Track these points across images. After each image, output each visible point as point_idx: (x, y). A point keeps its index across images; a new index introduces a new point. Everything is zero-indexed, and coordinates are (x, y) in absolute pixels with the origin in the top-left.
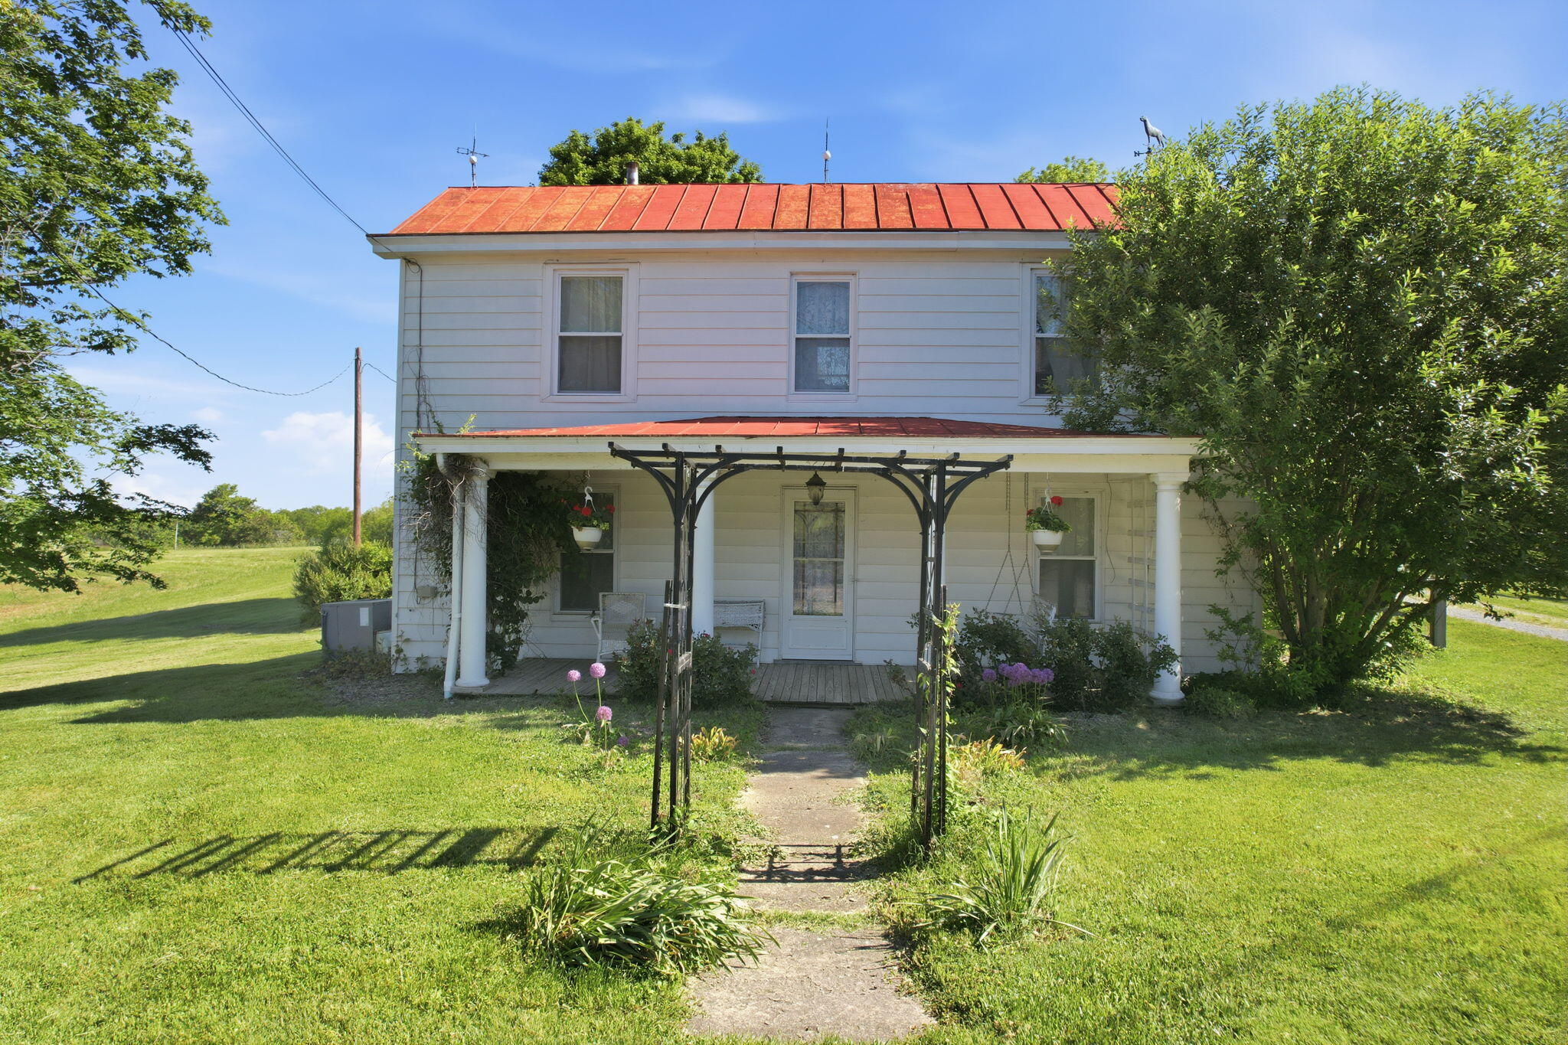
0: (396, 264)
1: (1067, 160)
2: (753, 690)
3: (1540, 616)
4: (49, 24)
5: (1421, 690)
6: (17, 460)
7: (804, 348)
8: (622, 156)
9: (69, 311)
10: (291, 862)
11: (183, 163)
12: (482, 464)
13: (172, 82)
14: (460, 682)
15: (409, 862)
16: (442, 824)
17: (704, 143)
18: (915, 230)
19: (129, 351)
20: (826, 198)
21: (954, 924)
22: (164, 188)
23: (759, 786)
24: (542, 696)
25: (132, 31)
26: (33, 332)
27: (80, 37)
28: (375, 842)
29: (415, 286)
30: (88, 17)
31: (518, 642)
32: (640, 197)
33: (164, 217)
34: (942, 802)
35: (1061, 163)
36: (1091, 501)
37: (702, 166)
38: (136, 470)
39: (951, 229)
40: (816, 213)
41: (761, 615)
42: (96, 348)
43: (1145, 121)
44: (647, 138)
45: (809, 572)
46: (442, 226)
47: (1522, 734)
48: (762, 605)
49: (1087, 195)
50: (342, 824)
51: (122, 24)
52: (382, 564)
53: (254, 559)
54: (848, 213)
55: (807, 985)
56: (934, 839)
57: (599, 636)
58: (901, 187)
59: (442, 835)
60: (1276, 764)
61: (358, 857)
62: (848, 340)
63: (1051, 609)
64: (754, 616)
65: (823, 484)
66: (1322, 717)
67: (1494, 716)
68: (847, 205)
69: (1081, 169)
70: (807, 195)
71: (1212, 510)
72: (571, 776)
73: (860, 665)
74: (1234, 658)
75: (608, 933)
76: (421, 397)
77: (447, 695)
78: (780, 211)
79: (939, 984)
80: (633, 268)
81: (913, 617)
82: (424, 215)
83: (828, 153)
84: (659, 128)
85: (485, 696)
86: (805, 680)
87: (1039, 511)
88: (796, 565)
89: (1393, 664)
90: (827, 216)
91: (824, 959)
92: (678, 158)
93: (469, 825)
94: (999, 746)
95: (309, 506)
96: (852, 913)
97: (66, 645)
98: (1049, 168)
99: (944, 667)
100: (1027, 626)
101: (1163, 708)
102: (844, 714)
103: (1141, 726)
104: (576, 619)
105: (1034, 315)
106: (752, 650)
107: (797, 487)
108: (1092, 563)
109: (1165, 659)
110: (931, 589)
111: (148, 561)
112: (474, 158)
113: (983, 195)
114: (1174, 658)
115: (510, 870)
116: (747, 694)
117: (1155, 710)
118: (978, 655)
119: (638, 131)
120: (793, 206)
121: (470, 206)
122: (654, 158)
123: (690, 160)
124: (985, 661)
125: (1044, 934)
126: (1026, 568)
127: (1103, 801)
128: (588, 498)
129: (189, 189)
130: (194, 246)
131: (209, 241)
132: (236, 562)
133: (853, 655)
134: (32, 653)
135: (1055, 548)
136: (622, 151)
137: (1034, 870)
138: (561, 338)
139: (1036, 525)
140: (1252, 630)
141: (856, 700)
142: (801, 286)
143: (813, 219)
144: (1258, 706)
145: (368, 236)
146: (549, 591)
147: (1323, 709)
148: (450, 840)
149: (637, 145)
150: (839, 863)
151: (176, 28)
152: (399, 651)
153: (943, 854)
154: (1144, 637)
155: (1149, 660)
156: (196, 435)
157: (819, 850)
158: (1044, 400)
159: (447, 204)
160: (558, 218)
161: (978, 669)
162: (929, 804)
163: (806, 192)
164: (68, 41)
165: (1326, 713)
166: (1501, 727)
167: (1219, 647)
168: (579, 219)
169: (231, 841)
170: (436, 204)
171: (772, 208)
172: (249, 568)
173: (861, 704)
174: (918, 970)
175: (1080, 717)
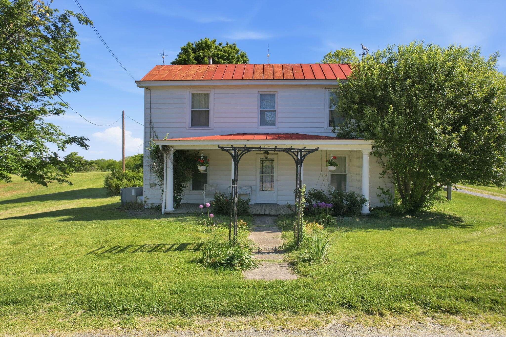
0: (143, 89)
1: (342, 49)
2: (249, 211)
3: (482, 191)
4: (49, 24)
5: (440, 211)
6: (30, 146)
7: (262, 113)
8: (203, 50)
9: (47, 103)
10: (138, 250)
11: (77, 58)
12: (172, 148)
13: (75, 35)
14: (166, 209)
15: (168, 250)
16: (173, 242)
17: (229, 46)
18: (294, 79)
19: (63, 114)
20: (268, 69)
21: (304, 260)
22: (71, 65)
23: (253, 235)
24: (190, 213)
25: (71, 25)
26: (42, 111)
27: (56, 27)
28: (157, 246)
29: (149, 96)
30: (59, 21)
31: (180, 199)
32: (213, 68)
33: (72, 74)
34: (302, 234)
35: (340, 50)
36: (346, 157)
37: (228, 53)
38: (65, 149)
39: (305, 79)
40: (266, 73)
41: (250, 190)
42: (54, 114)
43: (362, 45)
44: (211, 45)
45: (264, 178)
46: (156, 78)
47: (463, 222)
48: (250, 187)
49: (345, 67)
50: (148, 242)
51: (68, 23)
52: (132, 177)
53: (86, 176)
54: (275, 73)
55: (270, 273)
56: (300, 243)
57: (205, 197)
58: (290, 65)
59: (174, 245)
60: (392, 229)
61: (154, 249)
62: (275, 111)
63: (333, 188)
64: (248, 191)
65: (268, 153)
66: (409, 218)
67: (458, 217)
68: (274, 71)
69: (347, 52)
70: (262, 68)
71: (380, 160)
72: (203, 232)
73: (279, 205)
74: (384, 202)
75: (224, 260)
76: (151, 128)
77: (163, 213)
78: (255, 73)
79: (300, 272)
80: (212, 90)
81: (294, 190)
82: (150, 74)
83: (269, 55)
84: (215, 41)
85: (173, 213)
86: (263, 209)
87: (329, 160)
88: (260, 177)
89: (431, 204)
90: (269, 74)
91: (274, 268)
92: (221, 51)
93: (181, 242)
94: (317, 224)
95: (100, 159)
96: (280, 260)
97: (34, 202)
98: (336, 51)
99: (302, 201)
100: (326, 193)
101: (364, 216)
102: (275, 218)
103: (357, 220)
104: (196, 192)
105: (329, 104)
106: (249, 200)
107: (261, 154)
108: (346, 175)
109: (364, 201)
110: (299, 181)
111: (66, 177)
112: (164, 56)
113: (314, 68)
114: (367, 201)
115: (194, 251)
116: (248, 212)
117: (361, 216)
118: (313, 201)
119: (209, 42)
120: (259, 71)
121: (163, 71)
122: (213, 51)
123: (225, 52)
124: (314, 203)
125: (326, 263)
126: (326, 177)
127: (344, 237)
128: (202, 157)
129: (79, 66)
130: (81, 83)
131: (85, 81)
132: (81, 177)
133: (277, 202)
134: (25, 205)
135: (334, 171)
136: (204, 49)
137: (323, 248)
138: (192, 111)
139: (329, 164)
140: (389, 194)
141: (278, 214)
142: (261, 95)
143: (264, 76)
144: (391, 215)
145: (135, 81)
146: (189, 184)
147: (410, 216)
148: (177, 246)
149: (208, 46)
150: (276, 250)
151: (83, 24)
152: (145, 202)
153: (302, 247)
154: (358, 196)
155: (360, 202)
156: (83, 139)
157: (270, 248)
158: (331, 128)
159: (156, 71)
160: (190, 75)
161: (312, 205)
162: (298, 236)
163: (263, 66)
164: (53, 28)
165: (410, 217)
166: (458, 220)
167: (380, 199)
168: (196, 76)
169: (120, 247)
170: (153, 71)
171: (252, 72)
172: (85, 179)
173: (280, 215)
174: (295, 269)
175: (340, 218)
